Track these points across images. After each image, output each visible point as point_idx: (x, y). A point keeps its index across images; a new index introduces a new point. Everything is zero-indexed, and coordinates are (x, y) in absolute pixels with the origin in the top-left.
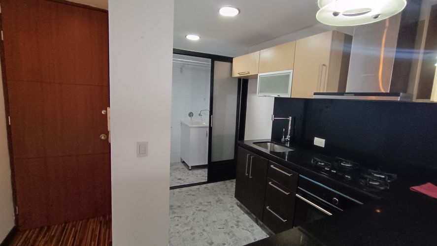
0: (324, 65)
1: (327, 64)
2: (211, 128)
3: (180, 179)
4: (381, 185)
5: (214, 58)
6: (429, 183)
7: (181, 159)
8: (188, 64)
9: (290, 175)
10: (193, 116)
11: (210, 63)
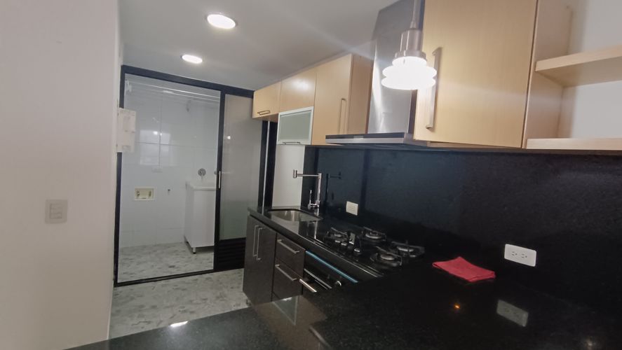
0: (343, 99)
1: (347, 97)
2: (218, 191)
3: (173, 267)
4: (395, 260)
5: (225, 90)
6: (459, 257)
7: (185, 238)
8: (195, 99)
9: (295, 252)
10: (204, 175)
11: (219, 98)
